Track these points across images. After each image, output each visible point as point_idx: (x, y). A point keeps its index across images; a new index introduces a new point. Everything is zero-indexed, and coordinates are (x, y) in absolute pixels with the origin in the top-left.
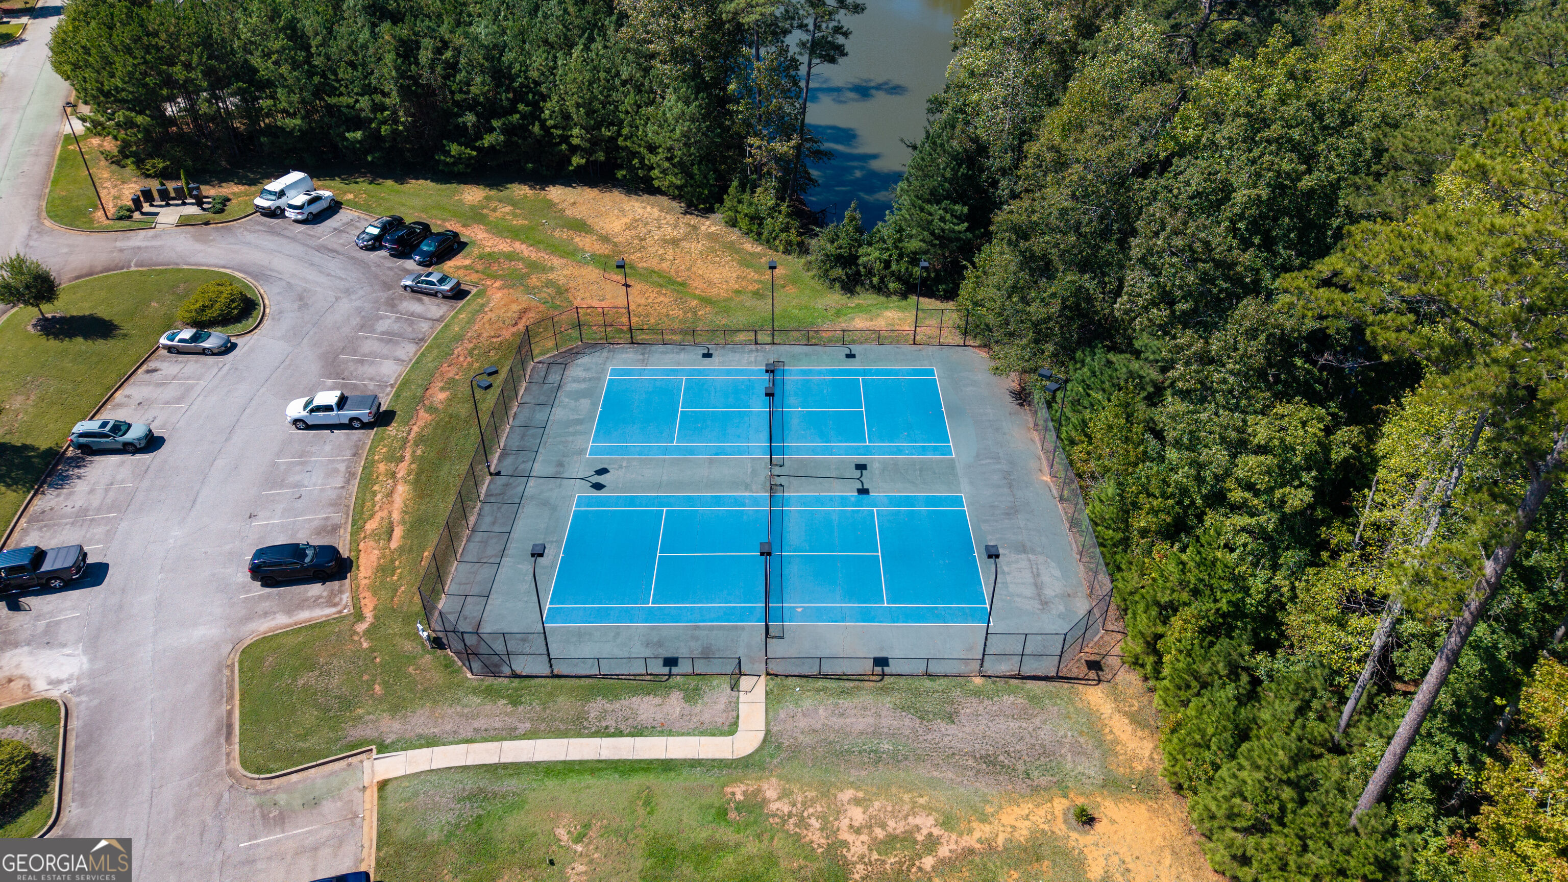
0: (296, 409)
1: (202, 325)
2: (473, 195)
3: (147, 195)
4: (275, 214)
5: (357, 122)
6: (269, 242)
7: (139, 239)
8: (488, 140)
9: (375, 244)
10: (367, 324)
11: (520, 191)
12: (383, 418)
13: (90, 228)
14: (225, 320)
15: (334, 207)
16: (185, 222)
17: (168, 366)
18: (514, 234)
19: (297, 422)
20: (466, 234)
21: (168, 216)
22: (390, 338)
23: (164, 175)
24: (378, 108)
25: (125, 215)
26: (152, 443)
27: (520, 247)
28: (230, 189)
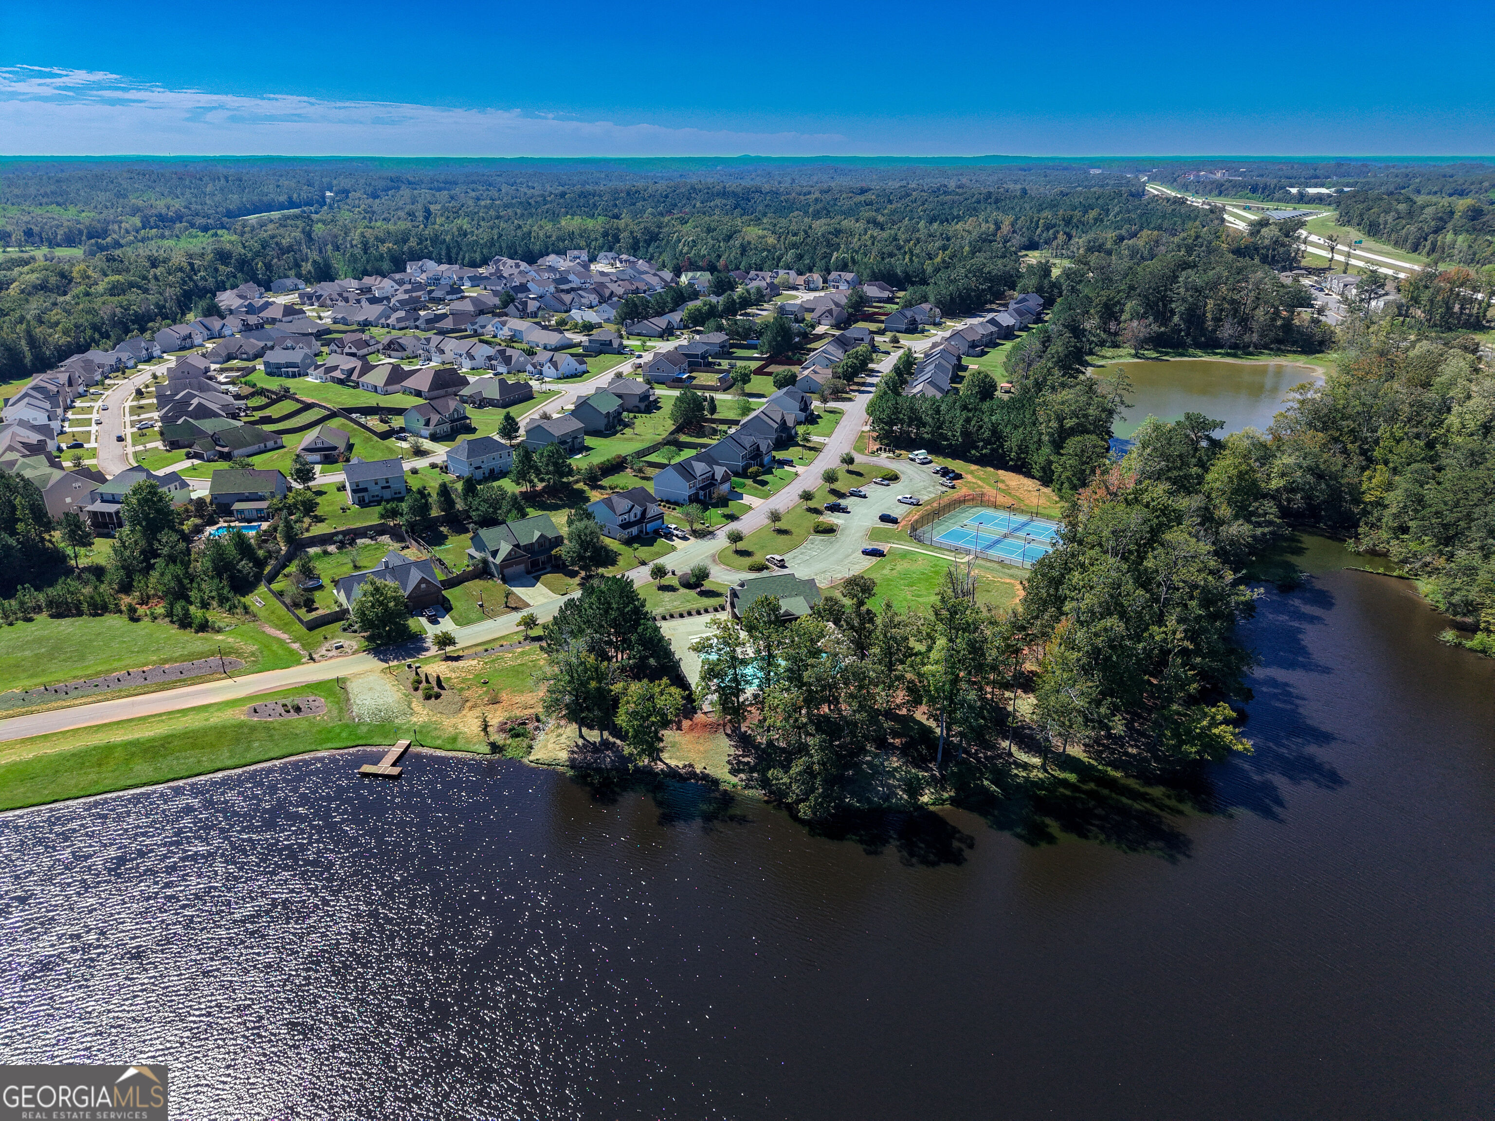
0: (900, 497)
1: (884, 479)
2: (974, 467)
3: (881, 449)
4: (913, 460)
5: (947, 440)
6: (909, 466)
7: (875, 459)
8: (984, 451)
9: (937, 472)
10: (925, 488)
11: (990, 469)
12: (918, 505)
13: (863, 454)
14: (890, 479)
15: (931, 462)
16: (888, 457)
17: (873, 485)
18: (980, 479)
19: (899, 501)
20: (964, 475)
21: (884, 455)
22: (930, 492)
23: (887, 445)
24: (954, 436)
25: (873, 453)
26: (865, 497)
27: (979, 482)
28: (902, 452)
